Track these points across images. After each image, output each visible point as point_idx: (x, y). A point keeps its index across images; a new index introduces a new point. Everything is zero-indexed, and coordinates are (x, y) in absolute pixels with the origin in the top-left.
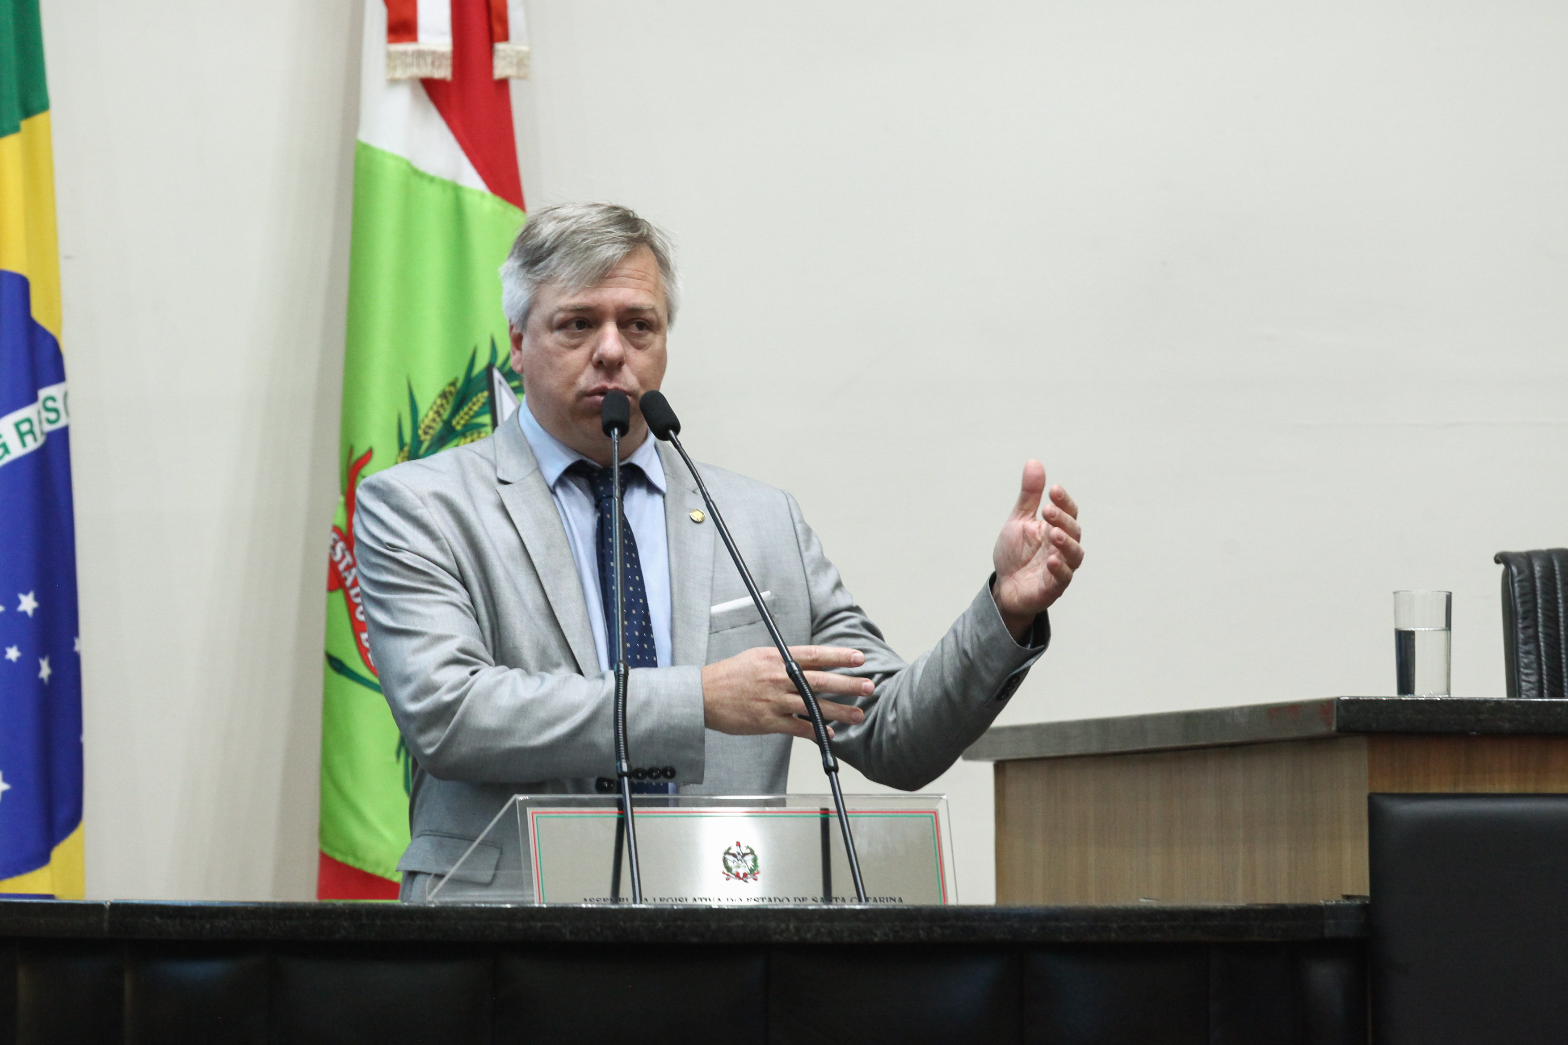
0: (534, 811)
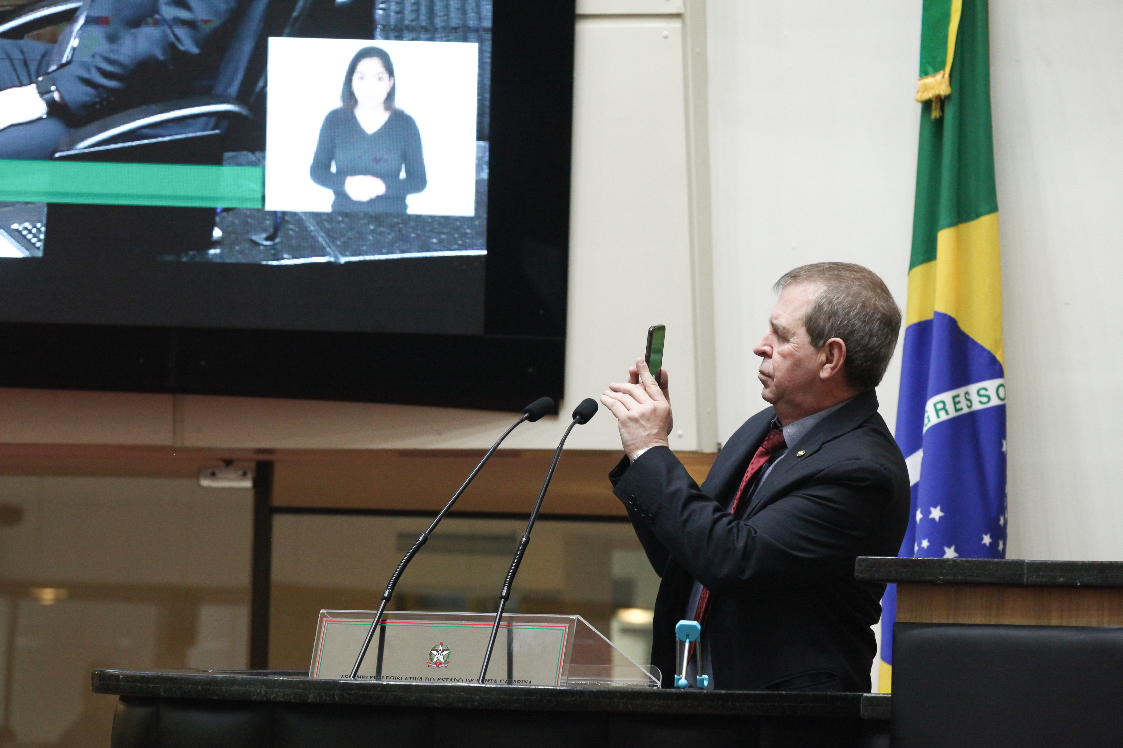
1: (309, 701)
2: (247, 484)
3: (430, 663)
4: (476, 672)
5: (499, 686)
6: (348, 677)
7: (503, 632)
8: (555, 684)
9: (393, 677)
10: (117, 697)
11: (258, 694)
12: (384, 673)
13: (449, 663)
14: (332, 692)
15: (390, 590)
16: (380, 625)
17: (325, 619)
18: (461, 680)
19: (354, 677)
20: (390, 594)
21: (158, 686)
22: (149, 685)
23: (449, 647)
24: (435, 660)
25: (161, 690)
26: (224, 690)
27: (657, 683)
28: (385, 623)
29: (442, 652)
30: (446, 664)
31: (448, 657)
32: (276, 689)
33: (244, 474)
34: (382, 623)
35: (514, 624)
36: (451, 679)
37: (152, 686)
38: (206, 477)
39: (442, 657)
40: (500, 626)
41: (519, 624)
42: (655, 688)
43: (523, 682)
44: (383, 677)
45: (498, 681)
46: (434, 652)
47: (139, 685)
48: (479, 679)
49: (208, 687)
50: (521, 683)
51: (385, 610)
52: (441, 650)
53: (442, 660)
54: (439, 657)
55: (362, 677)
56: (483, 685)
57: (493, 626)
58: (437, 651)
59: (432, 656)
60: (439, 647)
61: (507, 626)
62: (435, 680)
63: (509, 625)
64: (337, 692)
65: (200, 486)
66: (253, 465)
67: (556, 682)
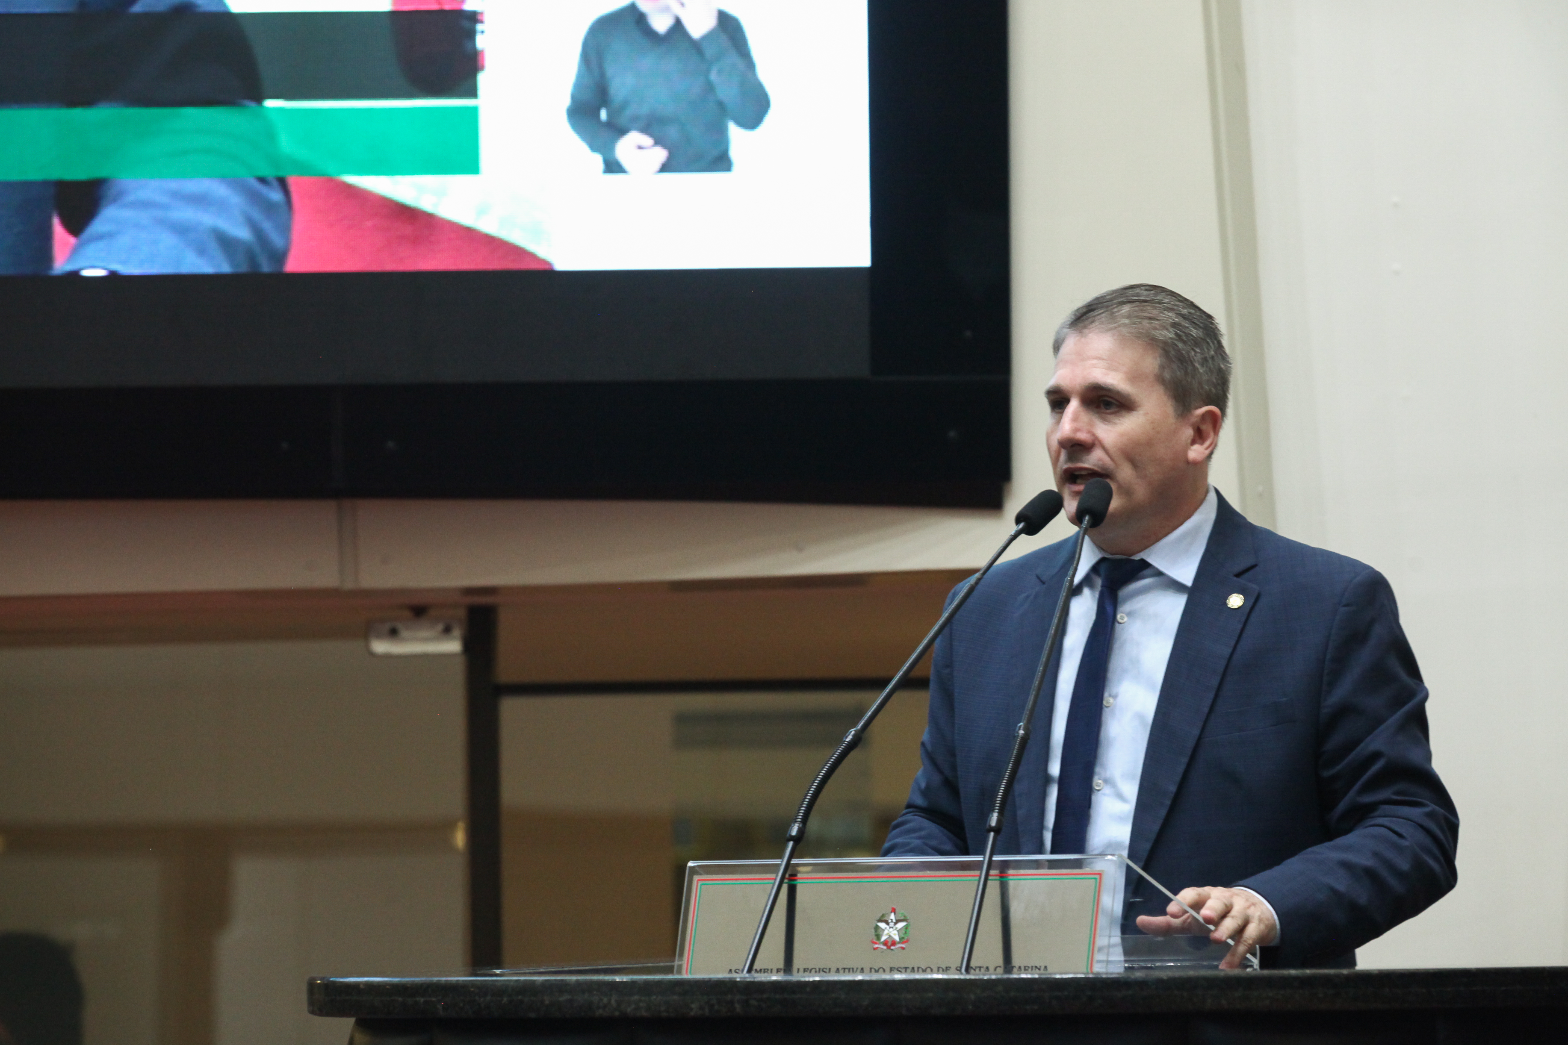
0: (699, 879)
1: (692, 1014)
2: (453, 646)
3: (876, 943)
4: (955, 957)
5: (993, 977)
6: (740, 972)
7: (993, 887)
8: (1087, 969)
9: (815, 969)
10: (352, 1021)
11: (605, 1006)
12: (797, 963)
13: (907, 941)
14: (729, 997)
15: (799, 824)
16: (787, 883)
17: (696, 878)
18: (929, 970)
19: (750, 970)
20: (801, 831)
21: (434, 999)
22: (418, 999)
23: (906, 915)
24: (883, 938)
25: (439, 1007)
26: (547, 1002)
27: (1252, 962)
28: (795, 880)
29: (895, 924)
30: (903, 943)
31: (906, 933)
32: (636, 997)
33: (447, 630)
34: (790, 880)
35: (1011, 872)
36: (913, 968)
37: (422, 1000)
38: (380, 636)
39: (896, 932)
40: (990, 878)
41: (1022, 872)
42: (1249, 970)
43: (1034, 968)
44: (798, 969)
45: (991, 969)
46: (882, 925)
47: (400, 999)
48: (961, 967)
49: (520, 997)
50: (1030, 970)
51: (795, 858)
52: (894, 921)
53: (897, 938)
54: (891, 932)
55: (763, 970)
56: (968, 977)
57: (977, 878)
58: (888, 923)
59: (879, 932)
60: (889, 916)
61: (998, 878)
62: (886, 970)
63: (1002, 874)
64: (738, 997)
65: (372, 654)
66: (462, 613)
67: (1089, 966)
